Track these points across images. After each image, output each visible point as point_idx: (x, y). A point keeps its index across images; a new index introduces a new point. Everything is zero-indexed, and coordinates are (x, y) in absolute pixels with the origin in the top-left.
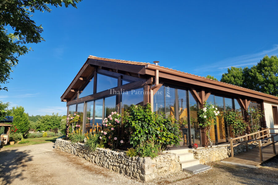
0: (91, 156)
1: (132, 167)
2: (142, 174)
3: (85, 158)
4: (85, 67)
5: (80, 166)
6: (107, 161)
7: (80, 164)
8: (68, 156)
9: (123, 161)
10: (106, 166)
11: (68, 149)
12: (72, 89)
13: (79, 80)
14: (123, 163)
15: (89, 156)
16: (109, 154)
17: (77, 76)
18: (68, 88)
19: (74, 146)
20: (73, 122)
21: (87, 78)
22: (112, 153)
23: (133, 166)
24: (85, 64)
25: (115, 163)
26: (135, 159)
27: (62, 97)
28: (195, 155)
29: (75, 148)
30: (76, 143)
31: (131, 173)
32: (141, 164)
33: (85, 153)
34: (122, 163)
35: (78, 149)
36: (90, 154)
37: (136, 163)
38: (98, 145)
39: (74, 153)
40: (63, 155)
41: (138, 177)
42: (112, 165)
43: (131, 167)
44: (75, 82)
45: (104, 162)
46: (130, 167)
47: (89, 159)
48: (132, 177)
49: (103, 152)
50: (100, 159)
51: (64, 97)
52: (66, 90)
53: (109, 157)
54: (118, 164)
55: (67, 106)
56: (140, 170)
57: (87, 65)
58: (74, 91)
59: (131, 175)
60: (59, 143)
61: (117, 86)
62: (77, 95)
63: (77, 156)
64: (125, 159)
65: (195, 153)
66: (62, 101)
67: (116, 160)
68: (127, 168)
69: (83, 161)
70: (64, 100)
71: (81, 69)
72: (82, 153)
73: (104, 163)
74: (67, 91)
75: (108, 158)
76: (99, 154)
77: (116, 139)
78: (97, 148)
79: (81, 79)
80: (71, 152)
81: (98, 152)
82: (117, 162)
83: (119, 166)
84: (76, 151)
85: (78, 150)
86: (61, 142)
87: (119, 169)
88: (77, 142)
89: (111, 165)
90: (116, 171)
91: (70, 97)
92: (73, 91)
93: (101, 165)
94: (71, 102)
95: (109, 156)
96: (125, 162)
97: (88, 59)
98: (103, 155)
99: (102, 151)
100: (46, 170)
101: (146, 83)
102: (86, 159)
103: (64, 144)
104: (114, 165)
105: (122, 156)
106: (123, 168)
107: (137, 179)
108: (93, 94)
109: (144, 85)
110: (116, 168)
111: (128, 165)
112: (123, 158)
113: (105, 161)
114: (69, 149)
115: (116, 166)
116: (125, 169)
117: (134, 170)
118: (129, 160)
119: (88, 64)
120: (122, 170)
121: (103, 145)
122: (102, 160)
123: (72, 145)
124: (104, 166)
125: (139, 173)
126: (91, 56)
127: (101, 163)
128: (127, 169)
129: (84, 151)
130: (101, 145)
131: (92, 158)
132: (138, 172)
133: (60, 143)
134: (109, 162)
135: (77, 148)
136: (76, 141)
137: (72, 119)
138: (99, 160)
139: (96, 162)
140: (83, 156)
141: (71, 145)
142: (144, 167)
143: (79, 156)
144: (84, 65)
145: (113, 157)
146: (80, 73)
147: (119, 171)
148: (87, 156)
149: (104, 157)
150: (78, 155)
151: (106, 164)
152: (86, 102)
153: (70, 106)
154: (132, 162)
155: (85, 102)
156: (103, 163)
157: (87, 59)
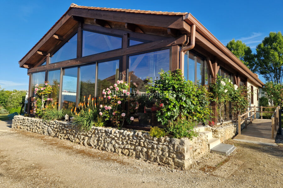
0: (80, 137)
1: (160, 151)
2: (178, 160)
3: (69, 139)
4: (64, 21)
5: (70, 151)
6: (112, 144)
7: (70, 148)
8: (42, 138)
9: (142, 143)
10: (109, 150)
11: (37, 128)
12: (39, 50)
13: (52, 38)
14: (143, 145)
15: (77, 137)
16: (115, 135)
17: (48, 32)
18: (33, 48)
19: (49, 125)
20: (44, 95)
21: (64, 37)
22: (121, 133)
23: (160, 149)
24: (65, 15)
25: (127, 145)
26: (165, 141)
27: (20, 61)
28: (214, 134)
29: (49, 128)
30: (53, 122)
31: (158, 157)
32: (177, 147)
33: (70, 134)
34: (140, 145)
35: (56, 128)
36: (79, 134)
37: (168, 146)
38: (92, 123)
39: (49, 133)
40: (33, 137)
41: (171, 162)
42: (122, 148)
43: (158, 151)
44: (45, 40)
45: (106, 144)
46: (155, 151)
47: (77, 140)
48: (160, 162)
49: (104, 132)
50: (98, 140)
51: (25, 61)
52: (29, 52)
53: (116, 138)
54: (131, 146)
55: (28, 73)
56: (175, 154)
57: (68, 17)
58: (42, 54)
59: (158, 160)
60: (20, 121)
61: (121, 47)
62: (47, 59)
63: (56, 138)
64: (145, 140)
65: (215, 132)
66: (22, 67)
67: (129, 142)
68: (150, 151)
69: (68, 143)
70: (25, 66)
71: (57, 23)
72: (63, 133)
73: (106, 146)
74: (30, 54)
75: (113, 139)
76: (95, 134)
77: (124, 115)
78: (92, 127)
79: (56, 37)
80: (44, 133)
81: (95, 132)
82: (130, 144)
83: (135, 150)
84: (52, 131)
85: (56, 130)
86: (23, 119)
87: (134, 153)
88: (53, 120)
89: (119, 148)
90: (128, 155)
91: (33, 62)
92: (40, 53)
93: (100, 148)
94: (36, 68)
95: (116, 136)
96: (145, 144)
97: (71, 8)
98: (103, 135)
99: (102, 131)
100: (23, 158)
101: (174, 43)
102: (72, 141)
103: (29, 123)
104: (126, 147)
105: (140, 137)
106: (141, 151)
107: (170, 166)
108: (76, 57)
109: (171, 46)
110: (129, 151)
111: (153, 148)
112: (142, 139)
113: (108, 143)
114: (39, 128)
115: (128, 149)
116: (147, 152)
117: (162, 154)
118: (154, 142)
119: (69, 15)
120: (141, 154)
121: (102, 123)
122: (103, 142)
123: (45, 124)
124: (107, 150)
125: (173, 159)
126: (74, 4)
127: (102, 146)
128: (150, 153)
129: (67, 131)
130: (99, 123)
131: (84, 139)
132: (171, 156)
133: (22, 121)
134: (117, 145)
135: (54, 128)
136: (52, 118)
137: (42, 91)
138: (96, 142)
139: (91, 144)
140: (67, 137)
141: (42, 124)
142: (183, 149)
143: (58, 137)
144: (62, 18)
145: (123, 138)
146: (54, 28)
147: (134, 156)
148: (74, 137)
149: (106, 138)
150: (56, 136)
151: (110, 147)
152: (63, 69)
153: (34, 74)
154: (159, 144)
155: (61, 68)
156: (104, 146)
157: (68, 9)
